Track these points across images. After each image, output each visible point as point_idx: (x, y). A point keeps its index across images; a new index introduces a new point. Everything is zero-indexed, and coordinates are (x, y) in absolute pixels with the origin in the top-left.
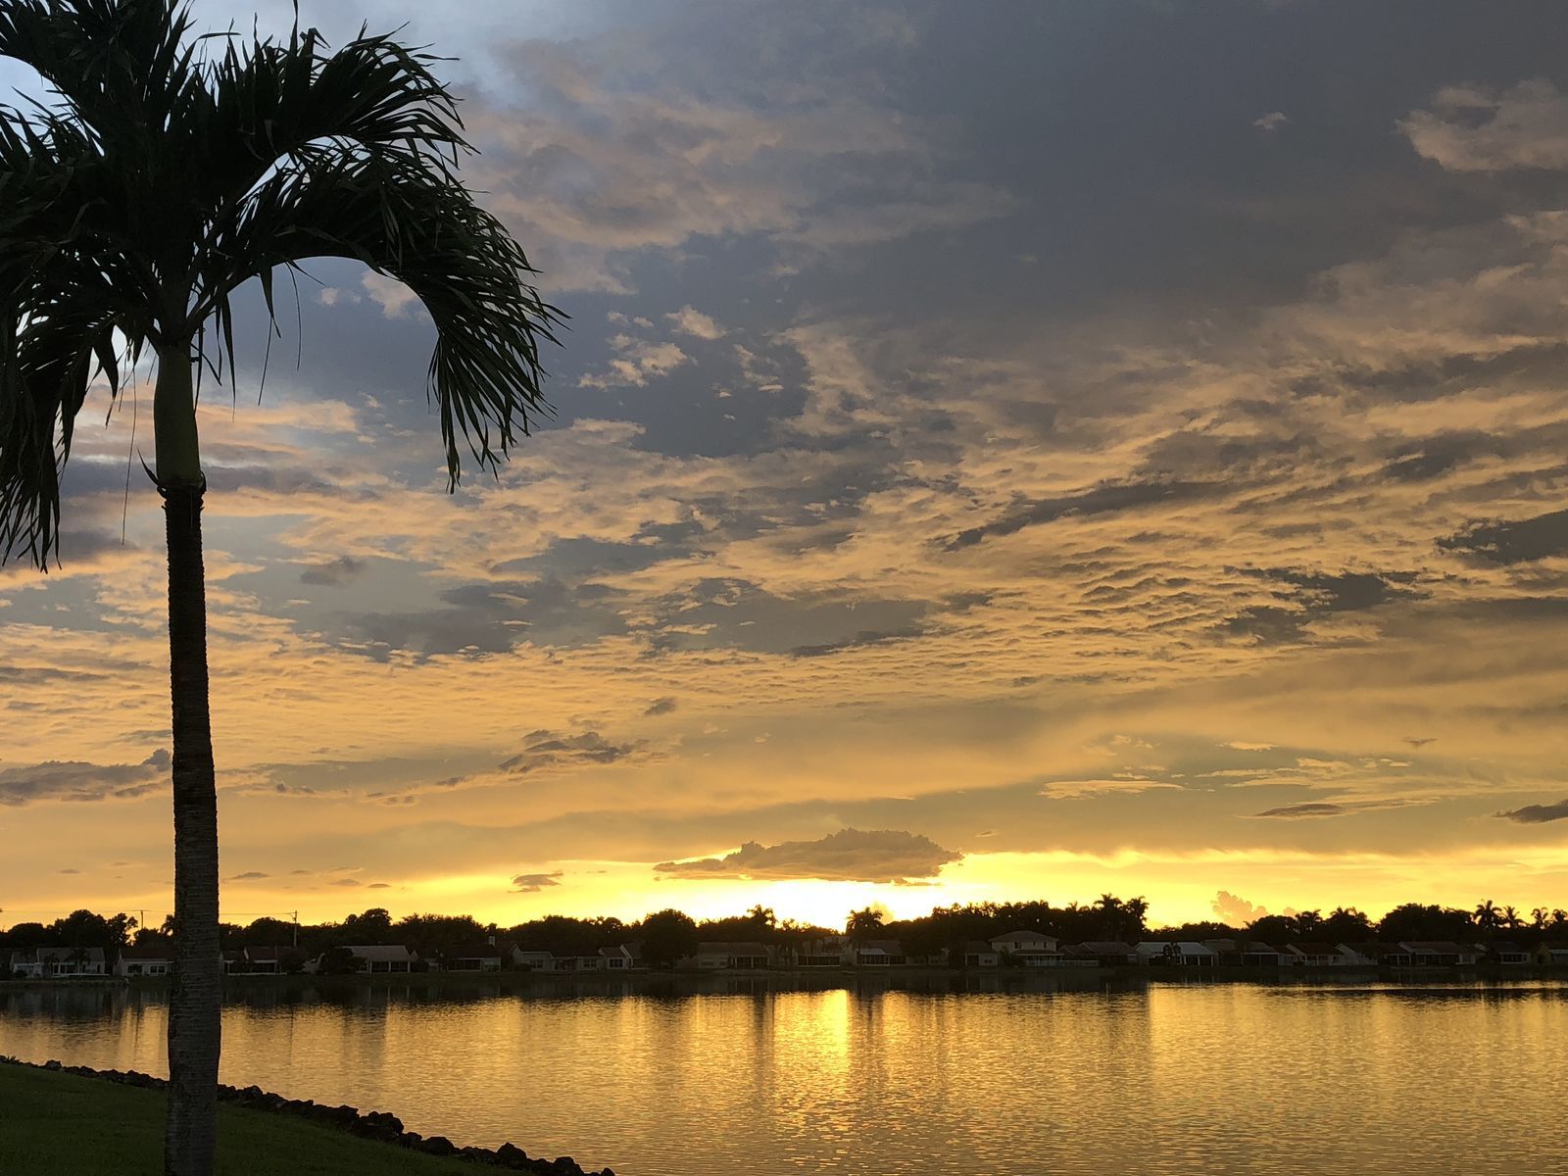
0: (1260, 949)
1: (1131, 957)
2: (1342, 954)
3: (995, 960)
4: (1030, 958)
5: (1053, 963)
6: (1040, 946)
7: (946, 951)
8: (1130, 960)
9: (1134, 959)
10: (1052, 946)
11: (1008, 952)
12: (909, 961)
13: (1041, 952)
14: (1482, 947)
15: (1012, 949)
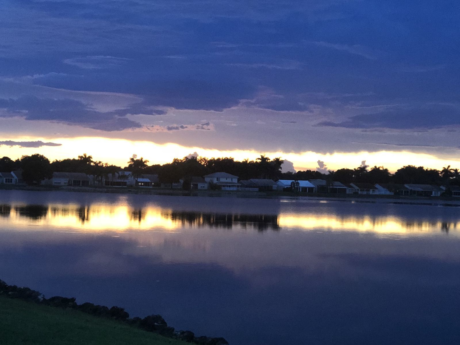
0: (338, 185)
1: (275, 187)
2: (377, 189)
3: (206, 186)
4: (224, 186)
5: (235, 189)
6: (229, 180)
7: (182, 181)
8: (273, 188)
9: (275, 188)
10: (235, 180)
11: (213, 183)
12: (162, 186)
13: (230, 183)
14: (444, 188)
15: (215, 181)
